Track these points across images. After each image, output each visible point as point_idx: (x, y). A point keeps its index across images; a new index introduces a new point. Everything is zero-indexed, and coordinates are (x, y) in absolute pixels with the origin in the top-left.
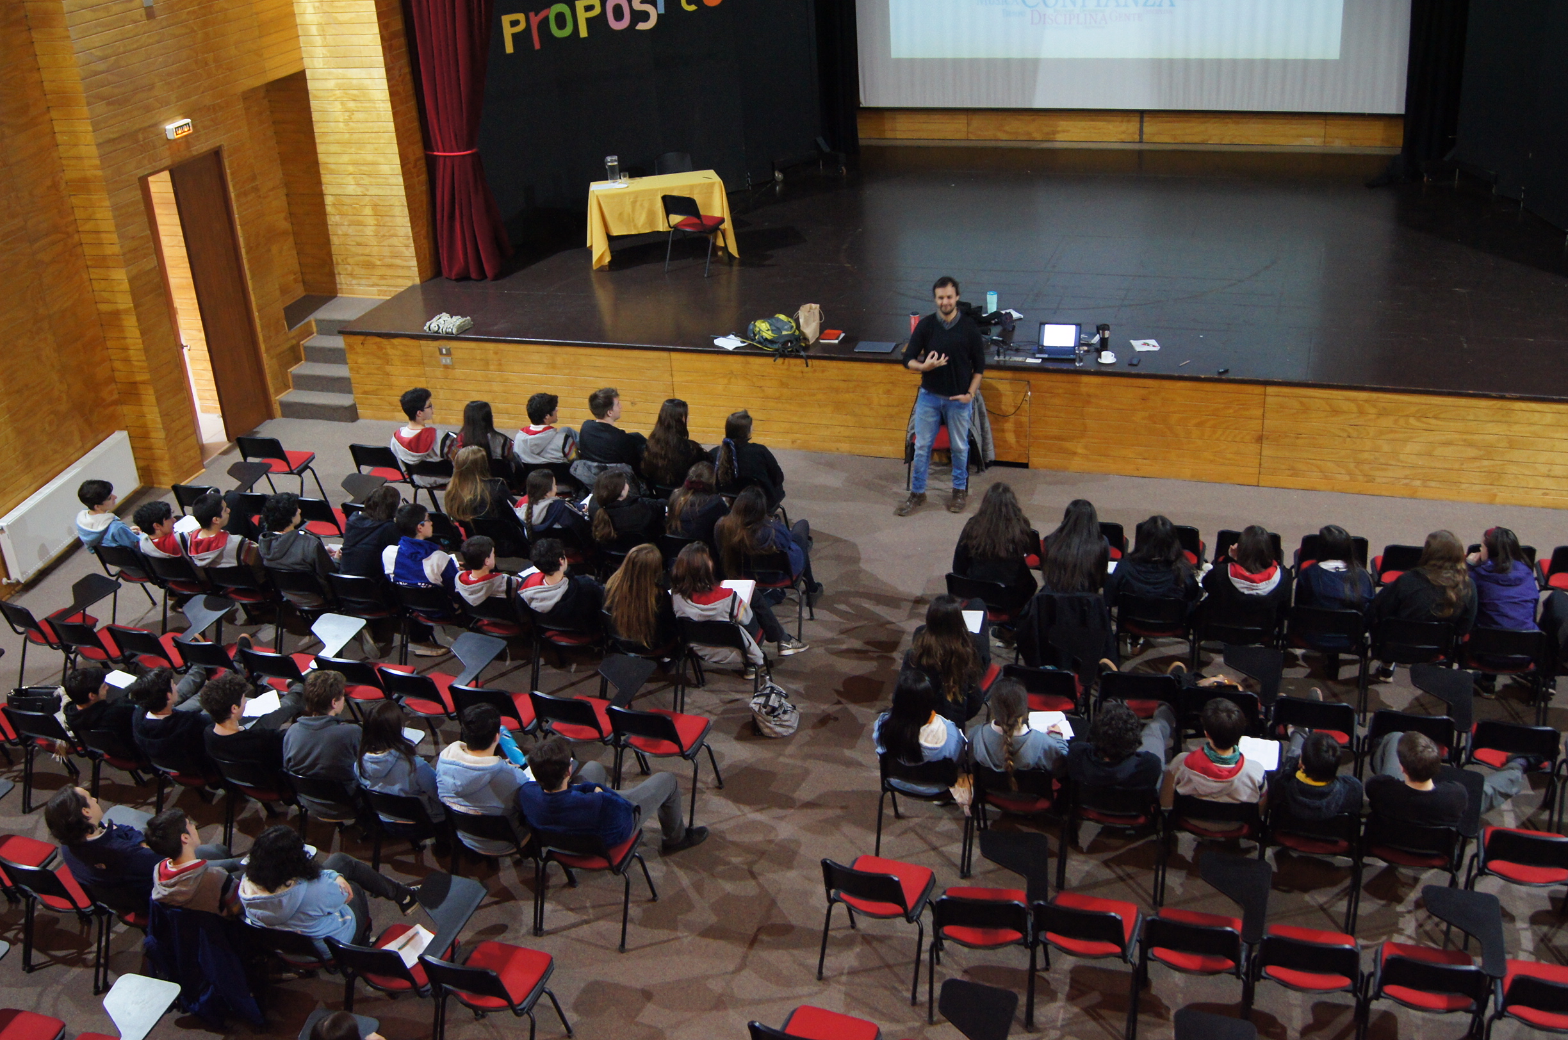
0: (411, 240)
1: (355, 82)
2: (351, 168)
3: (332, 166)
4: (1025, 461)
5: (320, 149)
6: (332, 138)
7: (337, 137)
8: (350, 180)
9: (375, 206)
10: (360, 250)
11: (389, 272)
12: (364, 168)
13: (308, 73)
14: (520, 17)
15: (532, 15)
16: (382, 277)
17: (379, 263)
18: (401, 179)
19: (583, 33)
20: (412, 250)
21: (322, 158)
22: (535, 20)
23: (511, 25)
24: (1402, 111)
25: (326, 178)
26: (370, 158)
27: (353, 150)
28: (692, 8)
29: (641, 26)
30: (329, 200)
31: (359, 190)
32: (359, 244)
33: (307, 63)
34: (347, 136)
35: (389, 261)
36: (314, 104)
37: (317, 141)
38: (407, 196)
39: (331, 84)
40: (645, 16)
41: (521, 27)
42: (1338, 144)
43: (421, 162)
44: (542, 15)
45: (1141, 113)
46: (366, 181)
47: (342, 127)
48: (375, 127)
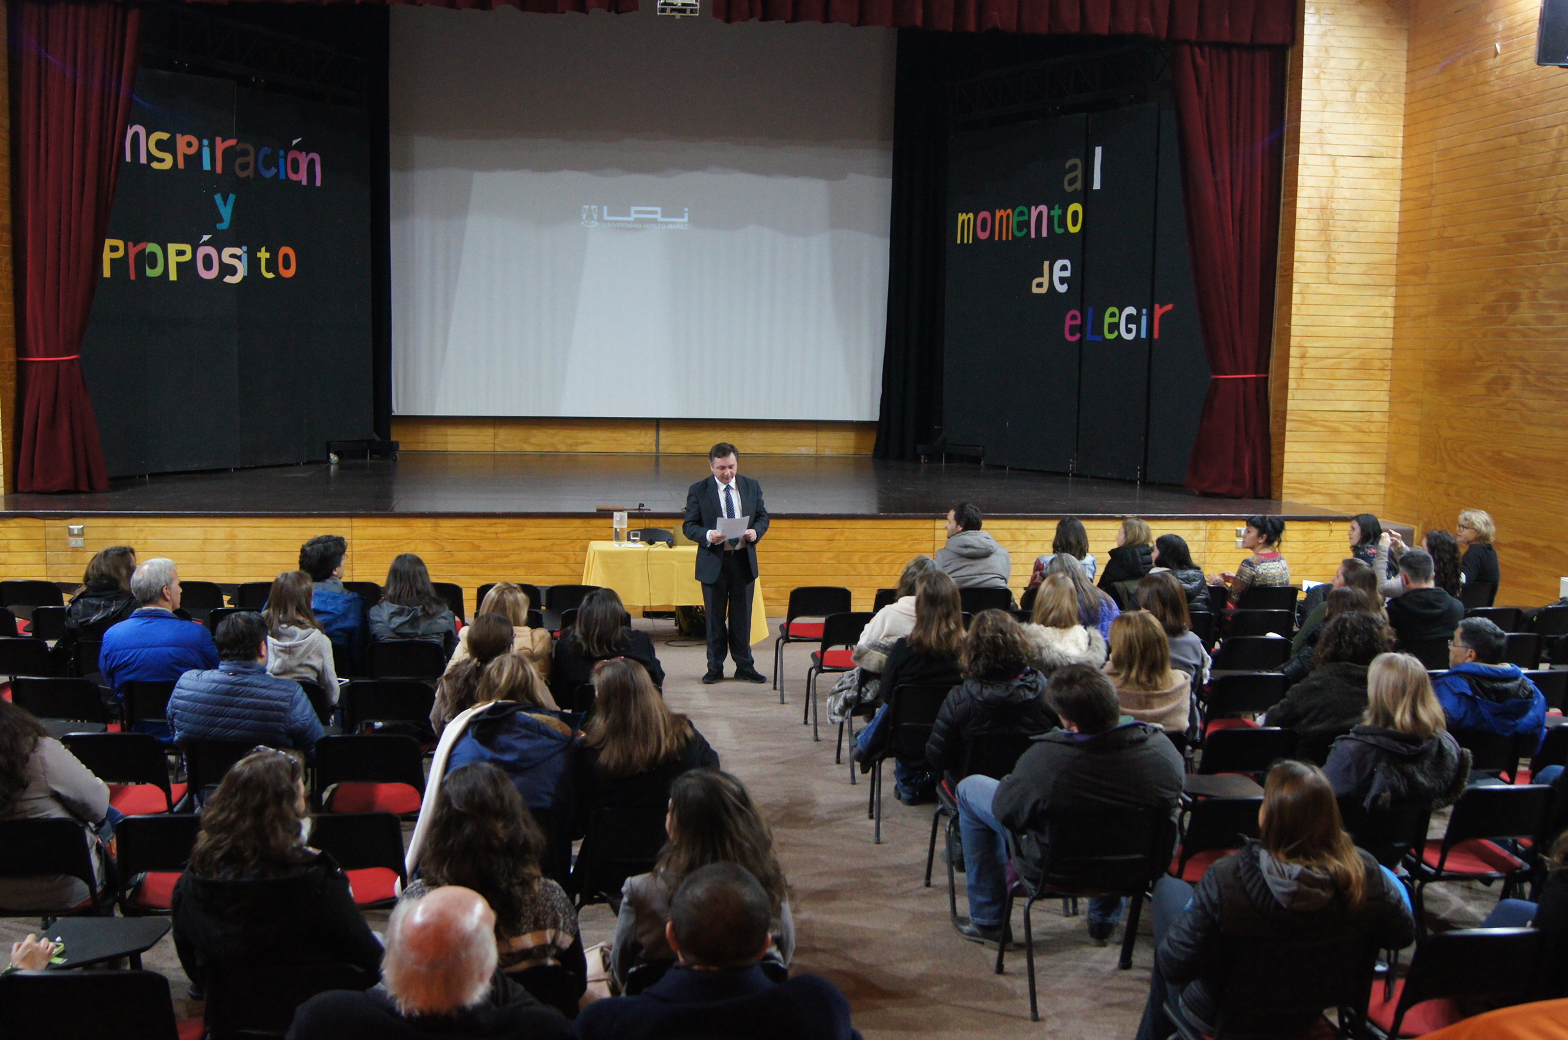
0: (2, 445)
14: (120, 244)
15: (130, 244)
19: (173, 276)
20: (2, 457)
22: (133, 251)
23: (113, 250)
28: (270, 276)
29: (229, 279)
38: (4, 395)
40: (233, 271)
41: (120, 254)
42: (828, 452)
43: (12, 367)
44: (139, 247)
45: (658, 424)
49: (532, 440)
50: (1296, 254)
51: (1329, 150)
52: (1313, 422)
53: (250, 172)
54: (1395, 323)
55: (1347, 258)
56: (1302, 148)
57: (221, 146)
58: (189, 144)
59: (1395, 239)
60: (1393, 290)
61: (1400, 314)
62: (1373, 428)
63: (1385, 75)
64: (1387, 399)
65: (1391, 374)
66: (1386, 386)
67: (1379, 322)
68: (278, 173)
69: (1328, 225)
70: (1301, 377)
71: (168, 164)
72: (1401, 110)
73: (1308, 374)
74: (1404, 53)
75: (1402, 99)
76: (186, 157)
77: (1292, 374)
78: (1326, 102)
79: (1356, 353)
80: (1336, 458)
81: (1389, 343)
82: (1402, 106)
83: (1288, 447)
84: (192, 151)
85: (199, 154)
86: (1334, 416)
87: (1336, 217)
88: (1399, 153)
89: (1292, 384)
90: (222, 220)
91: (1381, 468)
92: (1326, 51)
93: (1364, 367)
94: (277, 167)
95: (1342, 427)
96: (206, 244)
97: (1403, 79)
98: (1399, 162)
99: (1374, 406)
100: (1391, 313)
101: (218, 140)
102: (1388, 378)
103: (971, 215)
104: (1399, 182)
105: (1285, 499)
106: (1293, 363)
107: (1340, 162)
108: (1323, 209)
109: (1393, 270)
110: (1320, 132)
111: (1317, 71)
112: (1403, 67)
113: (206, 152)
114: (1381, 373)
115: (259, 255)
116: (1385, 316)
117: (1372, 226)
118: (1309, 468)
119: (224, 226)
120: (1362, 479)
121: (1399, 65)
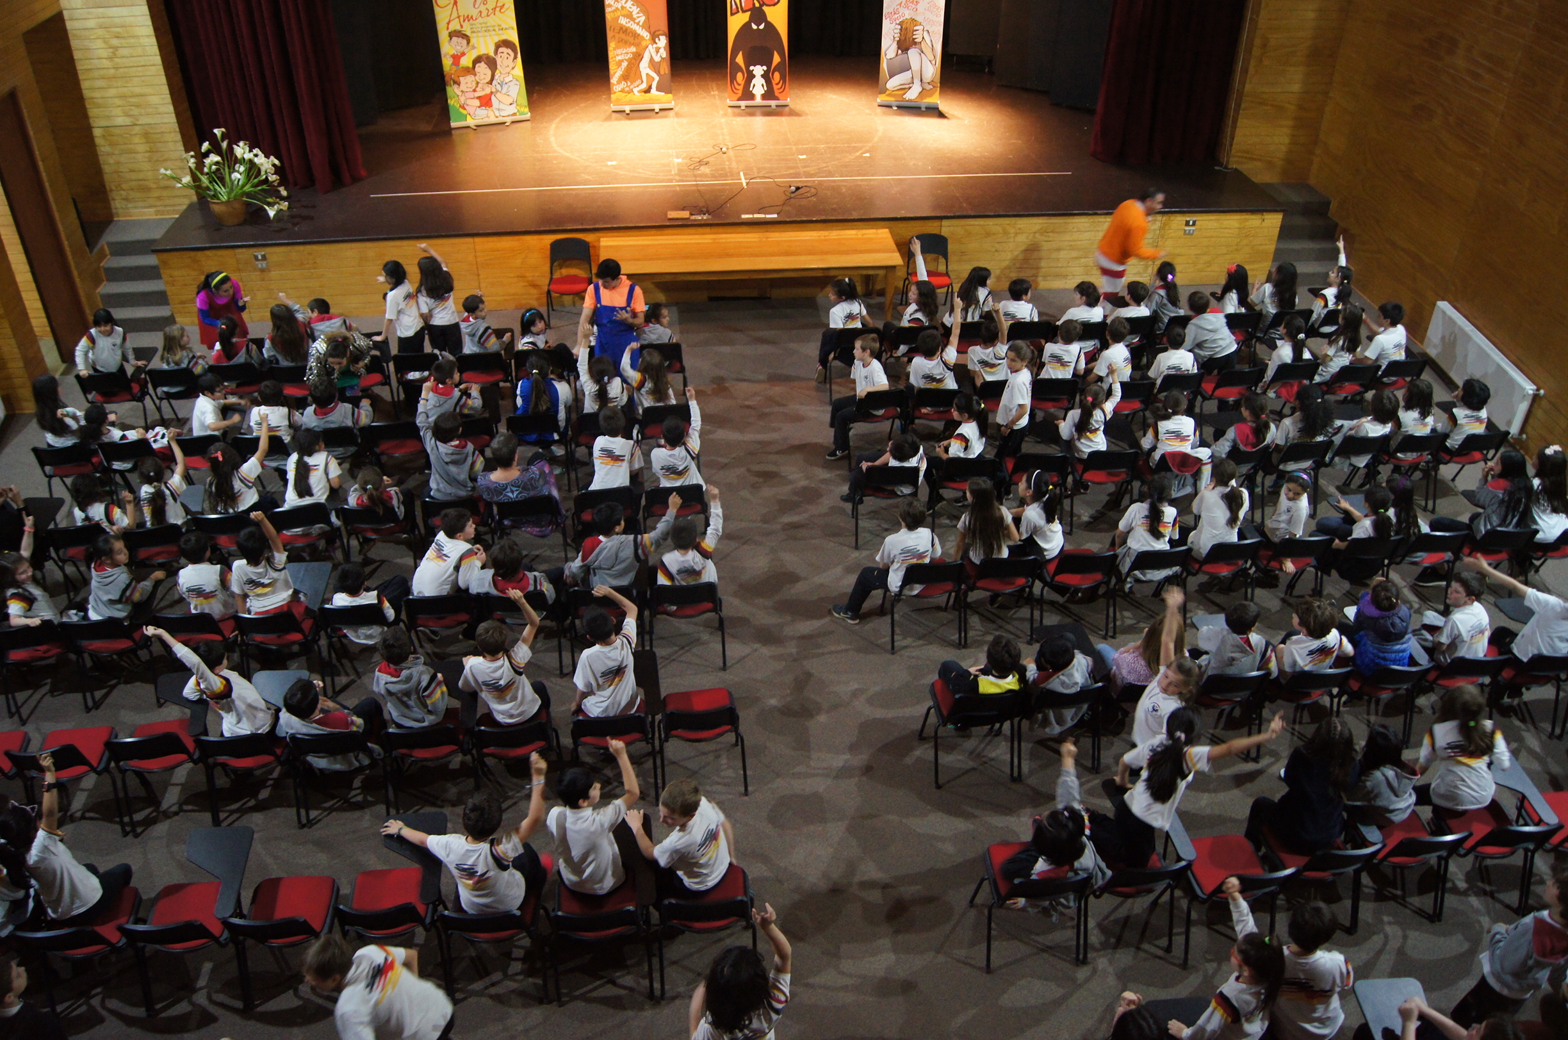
1: (117, 20)
2: (118, 102)
3: (100, 101)
5: (85, 85)
7: (102, 72)
8: (118, 111)
9: (146, 135)
10: (133, 176)
11: (165, 193)
12: (133, 100)
13: (66, 14)
16: (159, 198)
17: (154, 186)
18: (171, 108)
21: (87, 93)
25: (93, 112)
26: (138, 90)
27: (119, 84)
30: (97, 132)
31: (127, 121)
32: (132, 171)
33: (64, 4)
34: (112, 71)
36: (74, 43)
37: (81, 77)
39: (91, 24)
46: (135, 111)
47: (106, 63)
48: (142, 60)
52: (1263, 102)
70: (1260, 65)
80: (1276, 131)
83: (1240, 122)
86: (1283, 97)
89: (1251, 70)
93: (1314, 55)
95: (1287, 106)
106: (1255, 51)
116: (1341, 11)
118: (1255, 140)
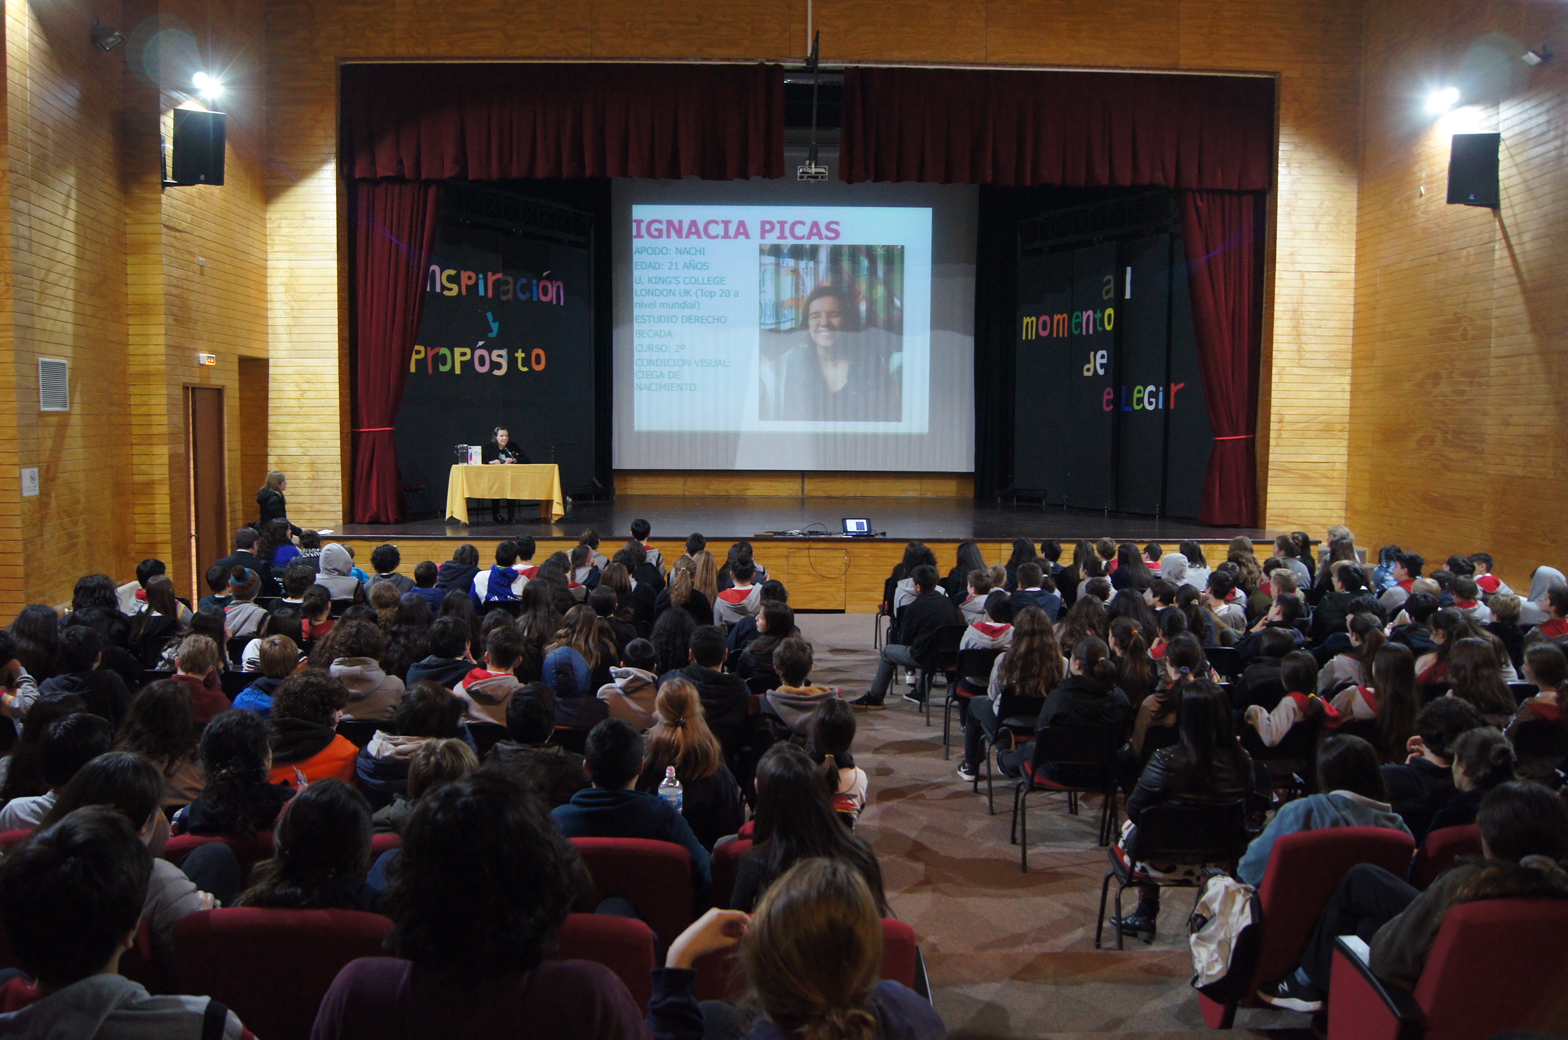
0: (340, 490)
1: (311, 369)
2: (295, 435)
3: (280, 433)
4: (842, 608)
5: (271, 419)
6: (283, 411)
7: (288, 410)
8: (294, 443)
9: (312, 464)
11: (317, 516)
12: (308, 434)
13: (271, 362)
14: (422, 349)
15: (429, 349)
17: (308, 509)
18: (338, 442)
19: (458, 371)
20: (340, 498)
21: (271, 427)
22: (431, 353)
23: (416, 353)
24: (972, 469)
25: (272, 442)
26: (314, 427)
28: (525, 369)
29: (496, 373)
31: (299, 451)
33: (272, 354)
34: (297, 409)
35: (317, 507)
36: (272, 386)
37: (270, 413)
38: (341, 455)
39: (290, 370)
40: (498, 366)
41: (422, 356)
42: (929, 495)
43: (349, 436)
44: (435, 351)
45: (803, 475)
46: (308, 444)
47: (294, 403)
48: (323, 403)
49: (712, 487)
50: (1275, 345)
51: (1298, 267)
52: (1288, 471)
53: (509, 297)
54: (1351, 396)
55: (1314, 347)
56: (1278, 266)
57: (491, 278)
58: (470, 278)
59: (1350, 333)
60: (1349, 371)
61: (1356, 389)
62: (1335, 474)
63: (1340, 211)
64: (1346, 453)
65: (1350, 435)
66: (1345, 443)
67: (1339, 395)
68: (531, 297)
69: (1299, 323)
70: (1279, 437)
71: (454, 293)
72: (1353, 236)
73: (1284, 436)
74: (1355, 195)
75: (1354, 229)
76: (467, 287)
77: (1273, 434)
78: (1296, 232)
79: (1322, 418)
80: (1306, 497)
81: (1347, 411)
82: (1354, 234)
83: (1269, 489)
84: (471, 282)
85: (477, 284)
86: (1305, 466)
87: (1305, 317)
88: (1352, 269)
89: (1272, 442)
90: (491, 331)
91: (1343, 505)
92: (1296, 194)
93: (1327, 429)
94: (531, 293)
95: (1312, 474)
96: (480, 347)
97: (1355, 214)
98: (1352, 276)
99: (1336, 458)
100: (1348, 388)
101: (490, 274)
102: (1347, 437)
103: (1034, 319)
104: (1353, 291)
105: (1268, 528)
106: (1274, 426)
107: (1307, 276)
108: (1295, 311)
109: (1349, 356)
110: (1292, 254)
111: (1288, 209)
112: (1354, 204)
113: (481, 283)
114: (1341, 433)
115: (516, 355)
116: (1344, 391)
117: (1332, 324)
118: (1287, 505)
119: (493, 335)
120: (1327, 513)
121: (1350, 202)
